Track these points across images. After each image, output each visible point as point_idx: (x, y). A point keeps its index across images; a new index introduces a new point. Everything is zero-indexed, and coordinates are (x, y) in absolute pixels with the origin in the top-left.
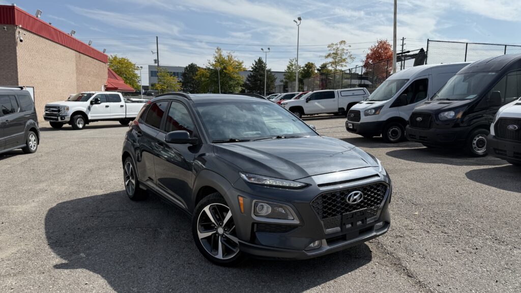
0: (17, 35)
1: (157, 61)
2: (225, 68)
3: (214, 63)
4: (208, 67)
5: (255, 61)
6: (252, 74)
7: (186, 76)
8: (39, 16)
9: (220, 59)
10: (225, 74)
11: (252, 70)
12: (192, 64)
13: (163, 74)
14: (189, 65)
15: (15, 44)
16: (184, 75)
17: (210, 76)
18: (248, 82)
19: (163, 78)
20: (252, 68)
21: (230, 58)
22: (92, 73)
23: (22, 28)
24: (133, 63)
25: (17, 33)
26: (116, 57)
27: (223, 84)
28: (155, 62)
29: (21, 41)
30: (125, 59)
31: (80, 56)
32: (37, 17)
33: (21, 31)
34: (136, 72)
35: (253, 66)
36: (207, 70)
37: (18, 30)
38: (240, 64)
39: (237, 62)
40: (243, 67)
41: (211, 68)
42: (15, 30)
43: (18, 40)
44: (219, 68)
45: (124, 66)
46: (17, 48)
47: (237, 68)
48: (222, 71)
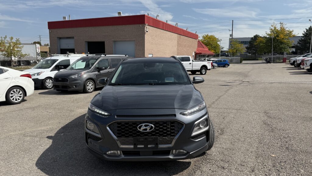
0: (146, 29)
1: (231, 35)
2: (278, 36)
3: (270, 33)
4: (265, 36)
5: (306, 29)
6: (303, 39)
7: (251, 43)
8: (158, 18)
9: (274, 30)
10: (278, 40)
11: (303, 36)
12: (256, 35)
13: (234, 43)
14: (254, 36)
15: (144, 33)
16: (250, 42)
17: (266, 42)
18: (298, 45)
19: (234, 45)
20: (304, 34)
21: (283, 29)
22: (187, 45)
23: (148, 25)
24: (217, 38)
25: (145, 28)
26: (208, 35)
27: (275, 48)
28: (231, 36)
29: (147, 32)
30: (212, 36)
31: (180, 37)
32: (157, 18)
33: (148, 27)
34: (218, 43)
35: (304, 33)
36: (264, 39)
37: (146, 26)
38: (291, 32)
39: (288, 31)
40: (293, 34)
41: (268, 36)
42: (144, 27)
43: (146, 31)
44: (273, 37)
45: (211, 40)
46: (145, 35)
47: (287, 35)
48: (275, 39)
